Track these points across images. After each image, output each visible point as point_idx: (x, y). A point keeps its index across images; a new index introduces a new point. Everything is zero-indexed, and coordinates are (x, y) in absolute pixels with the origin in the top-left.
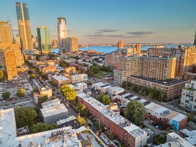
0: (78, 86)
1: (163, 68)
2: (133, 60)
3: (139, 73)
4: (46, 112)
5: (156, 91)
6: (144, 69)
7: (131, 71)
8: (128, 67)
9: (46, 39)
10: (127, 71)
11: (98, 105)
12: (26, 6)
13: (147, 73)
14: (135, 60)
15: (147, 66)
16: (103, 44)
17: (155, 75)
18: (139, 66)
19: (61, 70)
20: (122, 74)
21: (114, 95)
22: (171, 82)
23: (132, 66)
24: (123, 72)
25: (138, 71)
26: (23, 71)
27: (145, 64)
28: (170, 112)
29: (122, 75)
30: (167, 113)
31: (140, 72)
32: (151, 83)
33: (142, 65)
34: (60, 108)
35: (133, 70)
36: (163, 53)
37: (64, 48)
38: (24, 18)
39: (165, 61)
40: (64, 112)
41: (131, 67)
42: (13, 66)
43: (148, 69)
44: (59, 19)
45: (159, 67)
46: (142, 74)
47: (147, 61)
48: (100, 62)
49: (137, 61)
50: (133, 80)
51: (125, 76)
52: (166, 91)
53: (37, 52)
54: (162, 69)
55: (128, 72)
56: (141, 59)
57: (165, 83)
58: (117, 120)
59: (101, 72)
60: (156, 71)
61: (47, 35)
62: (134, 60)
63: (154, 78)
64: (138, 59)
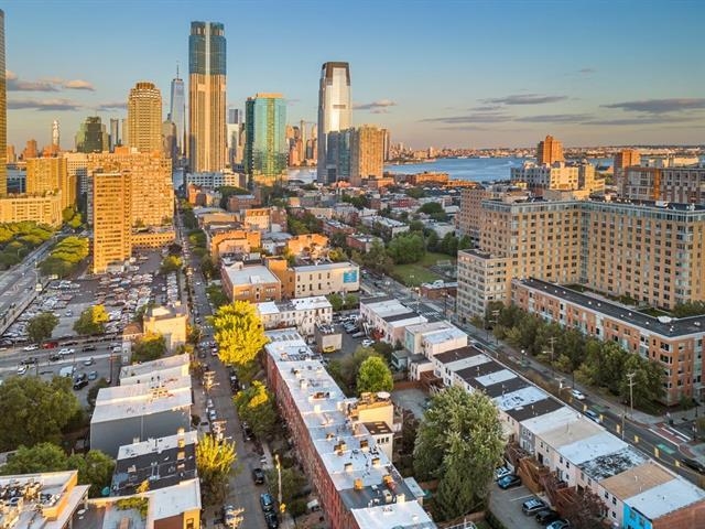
0: (293, 308)
1: (668, 253)
2: (538, 214)
3: (571, 269)
4: (114, 401)
5: (608, 352)
6: (592, 254)
7: (529, 258)
8: (513, 241)
9: (271, 133)
10: (509, 261)
11: (318, 396)
12: (222, 33)
13: (602, 271)
14: (551, 216)
15: (603, 240)
16: (502, 150)
17: (638, 281)
18: (571, 241)
19: (279, 244)
20: (487, 270)
21: (423, 358)
22: (696, 320)
23: (534, 239)
24: (494, 261)
25: (562, 262)
26: (154, 245)
27: (596, 232)
28: (629, 463)
29: (486, 277)
30: (614, 465)
31: (574, 265)
32: (600, 316)
33: (583, 236)
34: (170, 392)
35: (538, 259)
36: (685, 189)
37: (335, 166)
38: (211, 67)
39: (674, 224)
40: (174, 409)
41: (530, 243)
42: (115, 226)
43: (608, 257)
44: (328, 68)
45: (652, 250)
46: (584, 273)
47: (601, 221)
48: (446, 219)
49: (557, 218)
50: (531, 300)
51: (499, 280)
52: (662, 357)
53: (234, 181)
54: (663, 256)
55: (515, 263)
56: (579, 211)
57: (664, 319)
58: (349, 469)
59: (430, 256)
60: (638, 264)
61: (277, 123)
62: (542, 217)
63: (632, 296)
64: (565, 213)
